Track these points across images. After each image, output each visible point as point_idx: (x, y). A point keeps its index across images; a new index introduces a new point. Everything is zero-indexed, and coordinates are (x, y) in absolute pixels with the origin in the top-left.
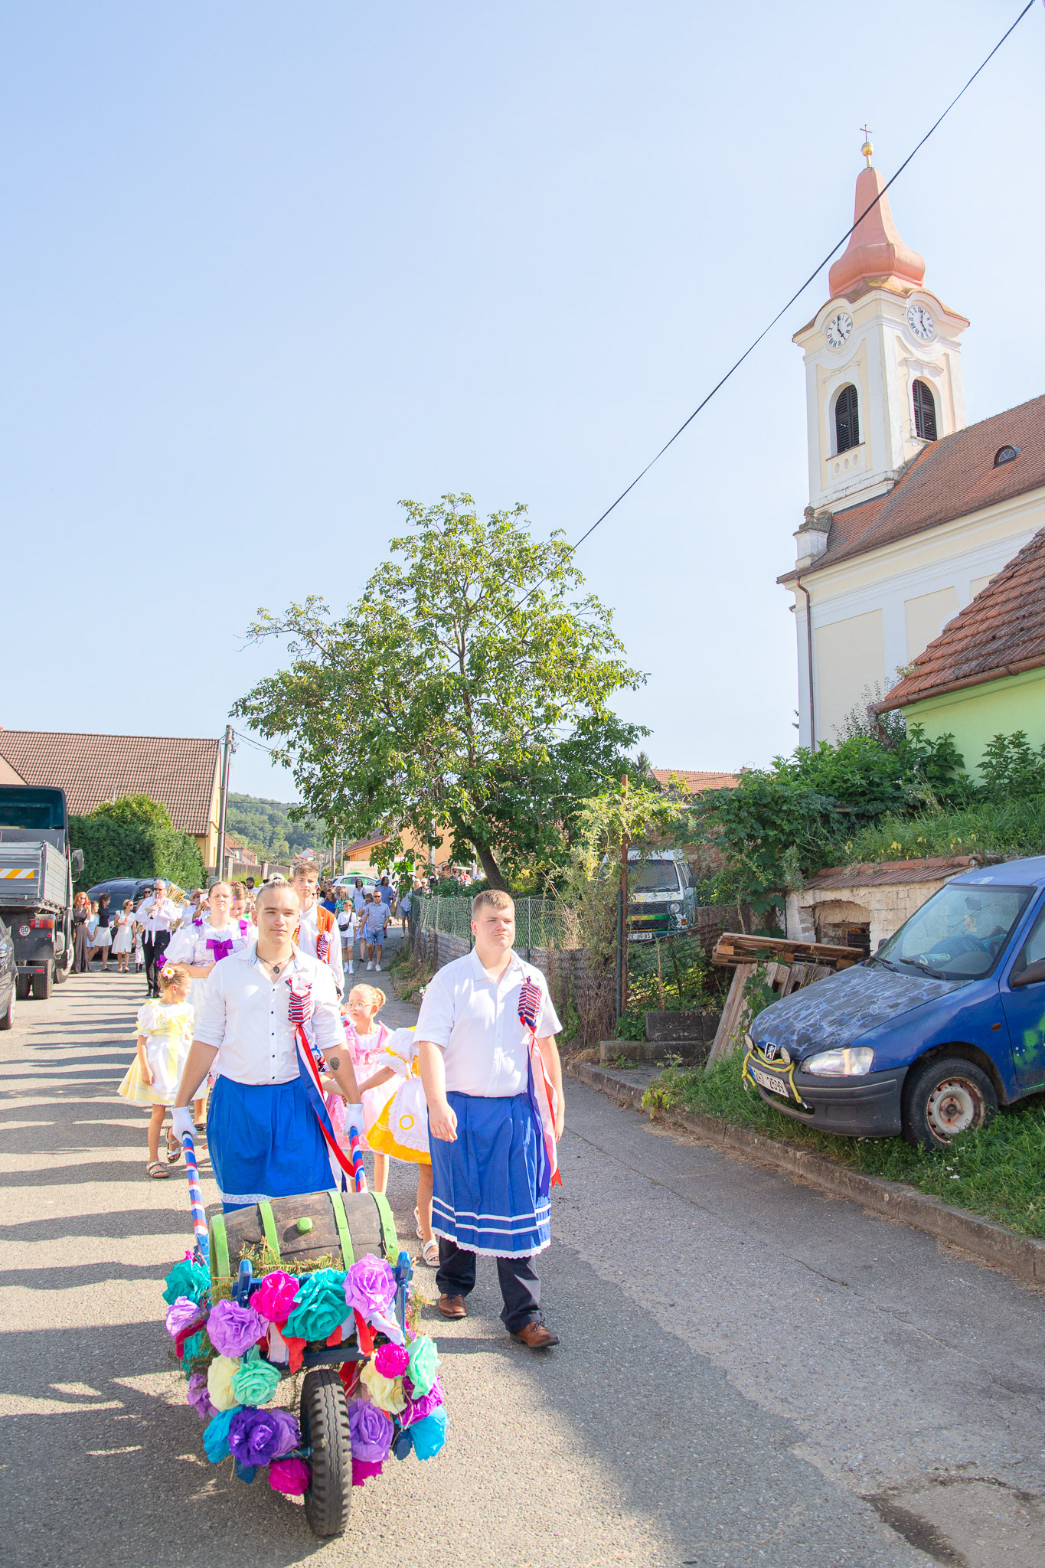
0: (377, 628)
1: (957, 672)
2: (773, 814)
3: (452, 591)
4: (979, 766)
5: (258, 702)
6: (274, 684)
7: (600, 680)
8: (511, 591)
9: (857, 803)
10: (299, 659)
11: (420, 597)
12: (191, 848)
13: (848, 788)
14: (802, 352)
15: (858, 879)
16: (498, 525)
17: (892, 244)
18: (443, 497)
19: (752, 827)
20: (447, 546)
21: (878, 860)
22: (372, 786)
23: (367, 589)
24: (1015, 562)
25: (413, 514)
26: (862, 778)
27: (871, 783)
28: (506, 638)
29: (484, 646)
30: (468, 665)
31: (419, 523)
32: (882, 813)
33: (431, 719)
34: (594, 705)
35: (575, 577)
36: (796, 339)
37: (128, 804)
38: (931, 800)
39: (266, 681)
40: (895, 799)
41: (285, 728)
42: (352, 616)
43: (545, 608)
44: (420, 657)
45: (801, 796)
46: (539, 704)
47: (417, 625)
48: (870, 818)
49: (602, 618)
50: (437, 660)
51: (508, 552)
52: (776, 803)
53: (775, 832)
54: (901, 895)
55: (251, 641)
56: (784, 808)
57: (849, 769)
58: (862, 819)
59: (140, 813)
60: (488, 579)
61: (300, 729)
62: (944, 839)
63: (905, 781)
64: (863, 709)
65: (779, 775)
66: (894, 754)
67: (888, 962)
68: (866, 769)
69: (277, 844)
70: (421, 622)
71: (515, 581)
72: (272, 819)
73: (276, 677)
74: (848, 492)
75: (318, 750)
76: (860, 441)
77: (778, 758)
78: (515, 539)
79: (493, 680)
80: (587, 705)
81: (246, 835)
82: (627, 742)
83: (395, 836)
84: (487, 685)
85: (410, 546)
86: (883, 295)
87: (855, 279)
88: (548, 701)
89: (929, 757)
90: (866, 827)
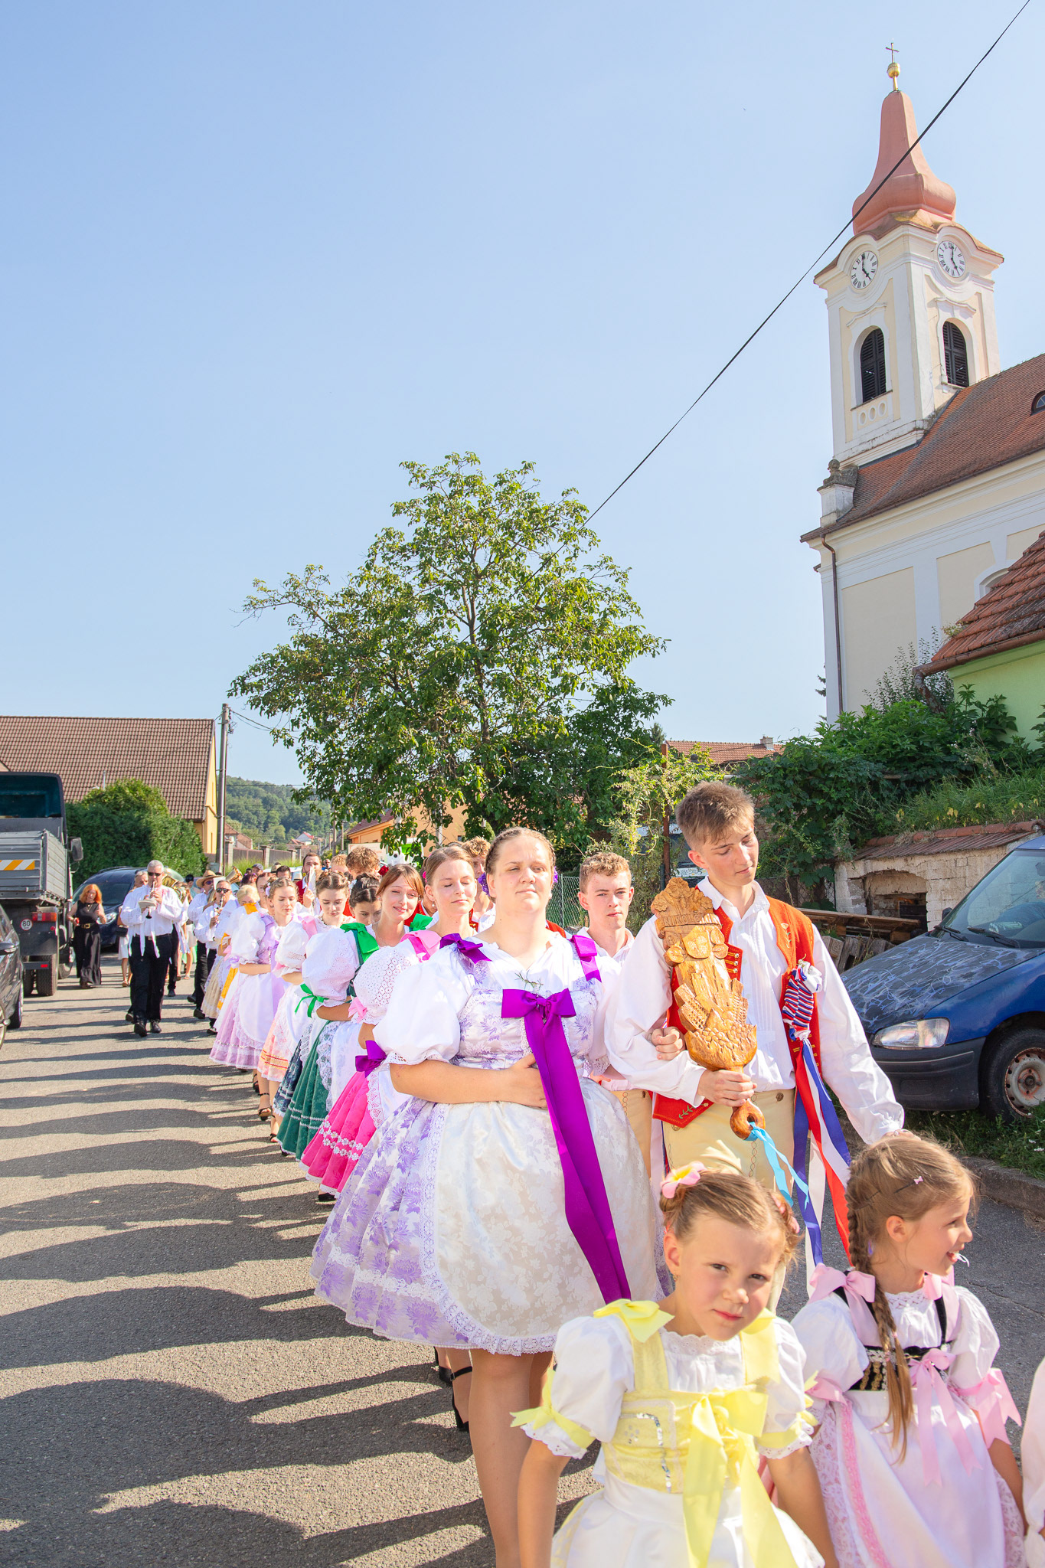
0: (382, 597)
1: (1008, 630)
2: (820, 782)
3: (460, 557)
4: (1033, 729)
5: (257, 679)
6: (273, 661)
7: (618, 647)
8: (522, 554)
9: (907, 769)
10: (301, 633)
11: (426, 564)
12: (189, 835)
13: (897, 754)
14: (824, 294)
15: (912, 848)
16: (505, 486)
17: (920, 175)
18: (447, 457)
19: (798, 796)
20: (452, 508)
21: (933, 828)
22: (383, 764)
23: (369, 556)
25: (416, 476)
26: (912, 743)
27: (921, 748)
28: (517, 605)
29: (497, 612)
30: (479, 634)
31: (422, 485)
32: (933, 780)
33: (442, 693)
34: (614, 673)
35: (589, 538)
36: (819, 280)
37: (120, 790)
38: (987, 764)
39: (264, 657)
40: (946, 765)
41: (286, 706)
42: (353, 585)
43: (559, 571)
44: (428, 627)
45: (849, 763)
46: (555, 674)
47: (423, 594)
48: (922, 784)
49: (617, 581)
50: (446, 630)
51: (518, 513)
52: (823, 771)
53: (822, 801)
54: (960, 864)
55: (248, 615)
56: (831, 775)
57: (899, 733)
58: (912, 785)
59: (134, 799)
60: (497, 543)
61: (304, 706)
62: (1003, 804)
63: (960, 745)
64: (897, 673)
65: (824, 742)
66: (943, 717)
67: (956, 932)
68: (916, 733)
69: (272, 828)
70: (428, 590)
71: (526, 544)
72: (267, 803)
73: (275, 653)
74: (875, 443)
75: (322, 729)
76: (887, 390)
77: (821, 724)
78: (525, 499)
79: (506, 650)
80: (605, 673)
81: (240, 820)
82: (648, 712)
83: (406, 816)
84: (500, 655)
85: (414, 510)
86: (912, 231)
87: (880, 215)
88: (564, 670)
89: (980, 719)
90: (918, 794)
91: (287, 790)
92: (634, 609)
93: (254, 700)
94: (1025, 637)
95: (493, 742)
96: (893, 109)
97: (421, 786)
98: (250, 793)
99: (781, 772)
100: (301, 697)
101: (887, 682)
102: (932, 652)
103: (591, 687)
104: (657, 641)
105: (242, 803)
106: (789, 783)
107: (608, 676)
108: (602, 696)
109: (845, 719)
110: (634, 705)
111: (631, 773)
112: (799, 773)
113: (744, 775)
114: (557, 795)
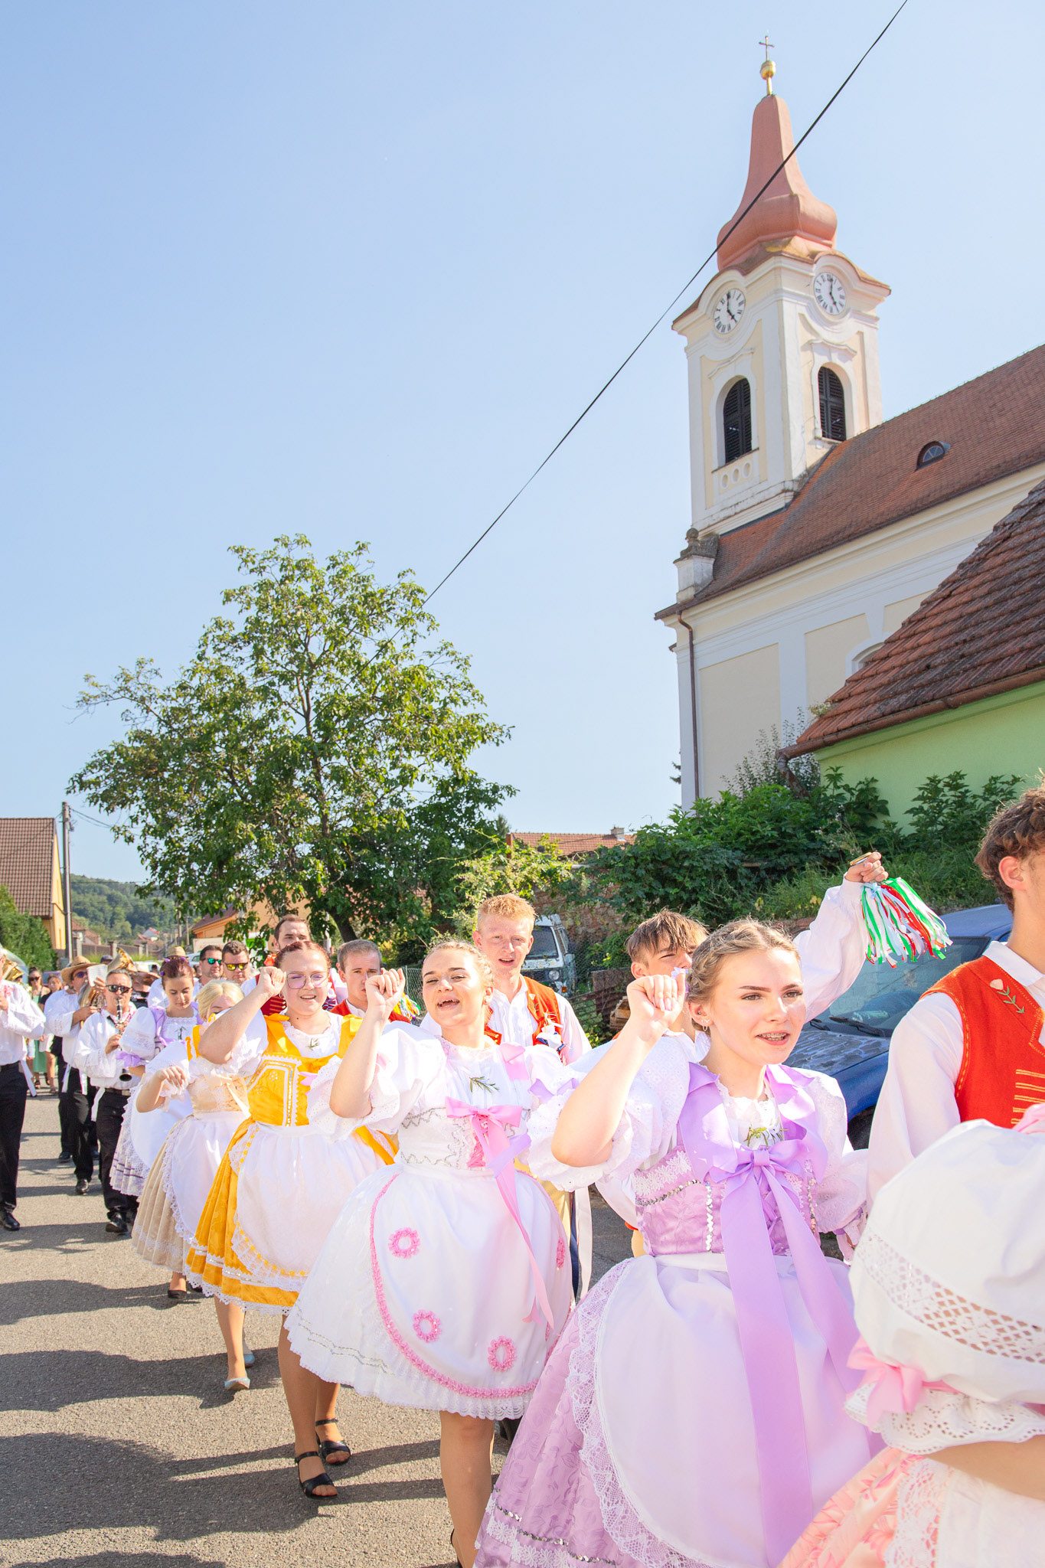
0: (215, 691)
1: (883, 707)
2: (674, 871)
3: (293, 645)
4: (907, 812)
5: (95, 776)
6: (110, 757)
7: (459, 737)
8: (357, 642)
9: (767, 857)
10: (135, 729)
11: (258, 653)
12: (38, 931)
13: (757, 840)
14: (683, 341)
16: (338, 568)
17: (796, 196)
18: (276, 540)
19: (650, 885)
20: (284, 595)
21: (795, 917)
22: (223, 859)
23: (200, 647)
24: (953, 578)
25: (245, 561)
26: (773, 829)
27: (783, 834)
28: (354, 694)
29: (332, 703)
30: (315, 726)
31: (252, 571)
32: (795, 867)
33: (278, 786)
34: (454, 764)
35: (427, 623)
36: (677, 326)
39: (100, 753)
40: (809, 851)
41: (124, 802)
42: (186, 678)
43: (396, 658)
44: (263, 719)
45: (705, 851)
46: (394, 766)
47: (256, 685)
48: (784, 872)
49: (458, 667)
50: (281, 722)
51: (352, 598)
52: (677, 859)
53: (676, 890)
55: (81, 711)
56: (686, 864)
57: (758, 819)
58: (773, 873)
60: (331, 631)
61: (142, 802)
63: (826, 831)
64: (758, 758)
65: (678, 830)
66: (807, 802)
68: (777, 819)
69: (118, 925)
70: (261, 682)
71: (361, 631)
72: (111, 899)
73: (111, 749)
74: (738, 509)
75: (162, 825)
76: (753, 447)
77: (676, 811)
78: (359, 582)
79: (344, 741)
81: (86, 916)
82: (490, 803)
83: (248, 911)
84: (337, 747)
85: (243, 597)
86: (785, 263)
87: (748, 246)
88: (404, 761)
89: (849, 804)
90: (779, 882)
91: (131, 887)
92: (476, 697)
93: (93, 797)
94: (901, 715)
95: (333, 836)
96: (766, 116)
97: (261, 882)
98: (95, 891)
99: (632, 862)
100: (139, 793)
101: (747, 767)
102: (797, 734)
103: (431, 778)
104: (500, 728)
105: (87, 900)
106: (641, 872)
107: (449, 767)
108: (443, 787)
109: (701, 806)
110: (479, 796)
111: (474, 864)
112: (652, 862)
113: (593, 864)
114: (400, 888)
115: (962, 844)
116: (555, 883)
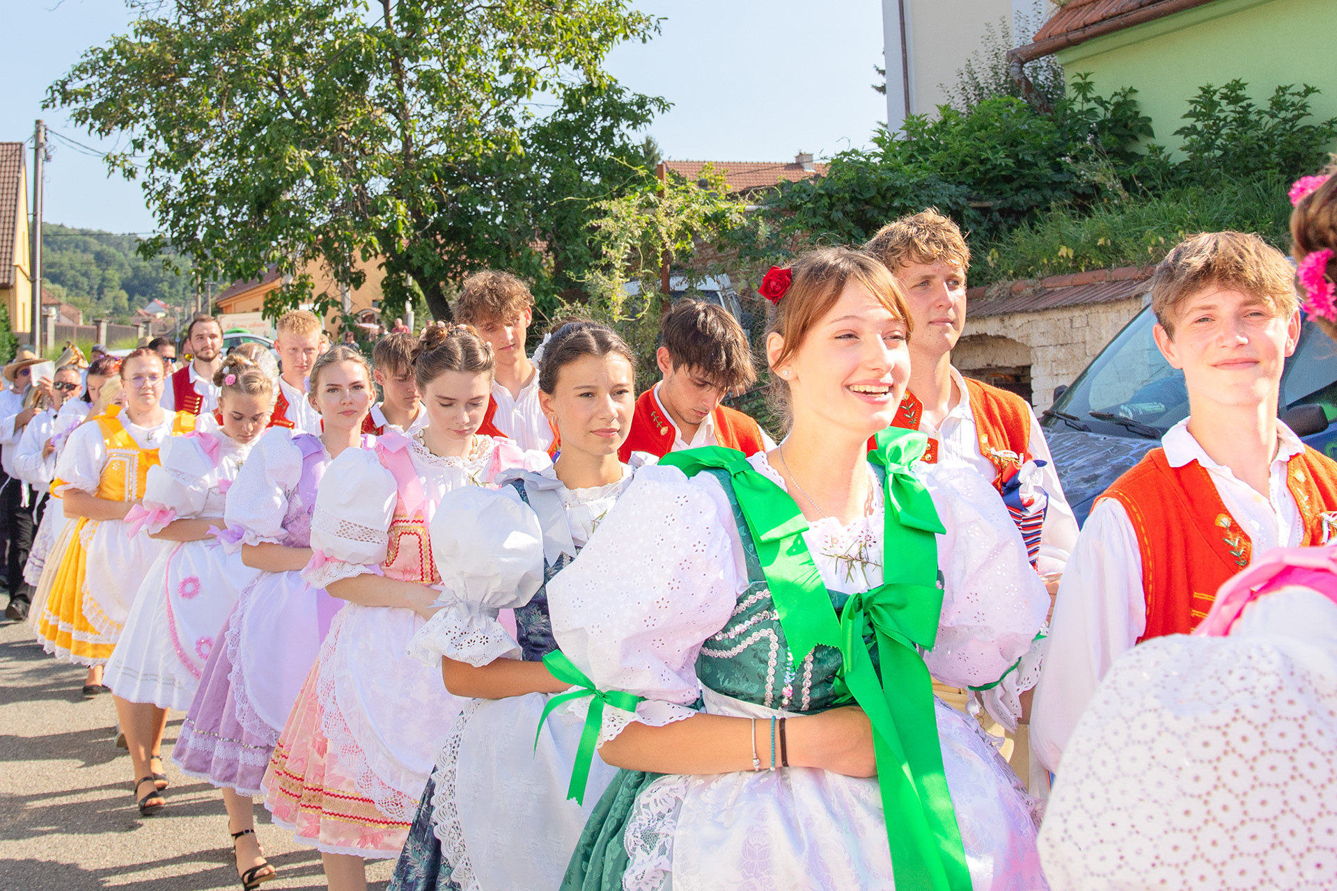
2: (879, 214)
4: (1177, 133)
5: (84, 84)
6: (107, 58)
7: (594, 29)
9: (1001, 194)
10: (144, 18)
13: (987, 171)
15: (1010, 302)
21: (1039, 274)
22: (265, 200)
26: (1007, 156)
27: (1020, 163)
30: (396, 15)
32: (1039, 207)
33: (345, 98)
34: (588, 67)
38: (1112, 184)
39: (93, 52)
40: (1055, 186)
41: (125, 121)
44: (325, 6)
45: (920, 186)
46: (505, 68)
48: (1024, 214)
50: (349, 9)
52: (884, 197)
54: (1077, 323)
56: (896, 203)
57: (988, 143)
58: (1009, 216)
61: (151, 122)
62: (1136, 239)
63: (1075, 159)
64: (985, 60)
65: (884, 157)
66: (1050, 120)
67: (1074, 418)
68: (1012, 142)
69: (109, 295)
72: (100, 258)
73: (108, 47)
75: (178, 152)
77: (881, 132)
79: (436, 36)
80: (576, 67)
81: (63, 284)
82: (637, 120)
83: (298, 273)
84: (426, 44)
88: (518, 63)
89: (1102, 122)
90: (1017, 228)
91: (130, 241)
93: (80, 114)
95: (419, 167)
97: (318, 232)
98: (77, 246)
99: (826, 201)
100: (146, 108)
101: (971, 73)
102: (1034, 29)
103: (556, 86)
104: (647, 20)
105: (65, 260)
106: (837, 215)
107: (581, 71)
108: (572, 100)
109: (913, 125)
110: (616, 111)
111: (614, 206)
112: (851, 201)
113: (775, 205)
114: (512, 239)
115: (1247, 174)
116: (723, 232)
